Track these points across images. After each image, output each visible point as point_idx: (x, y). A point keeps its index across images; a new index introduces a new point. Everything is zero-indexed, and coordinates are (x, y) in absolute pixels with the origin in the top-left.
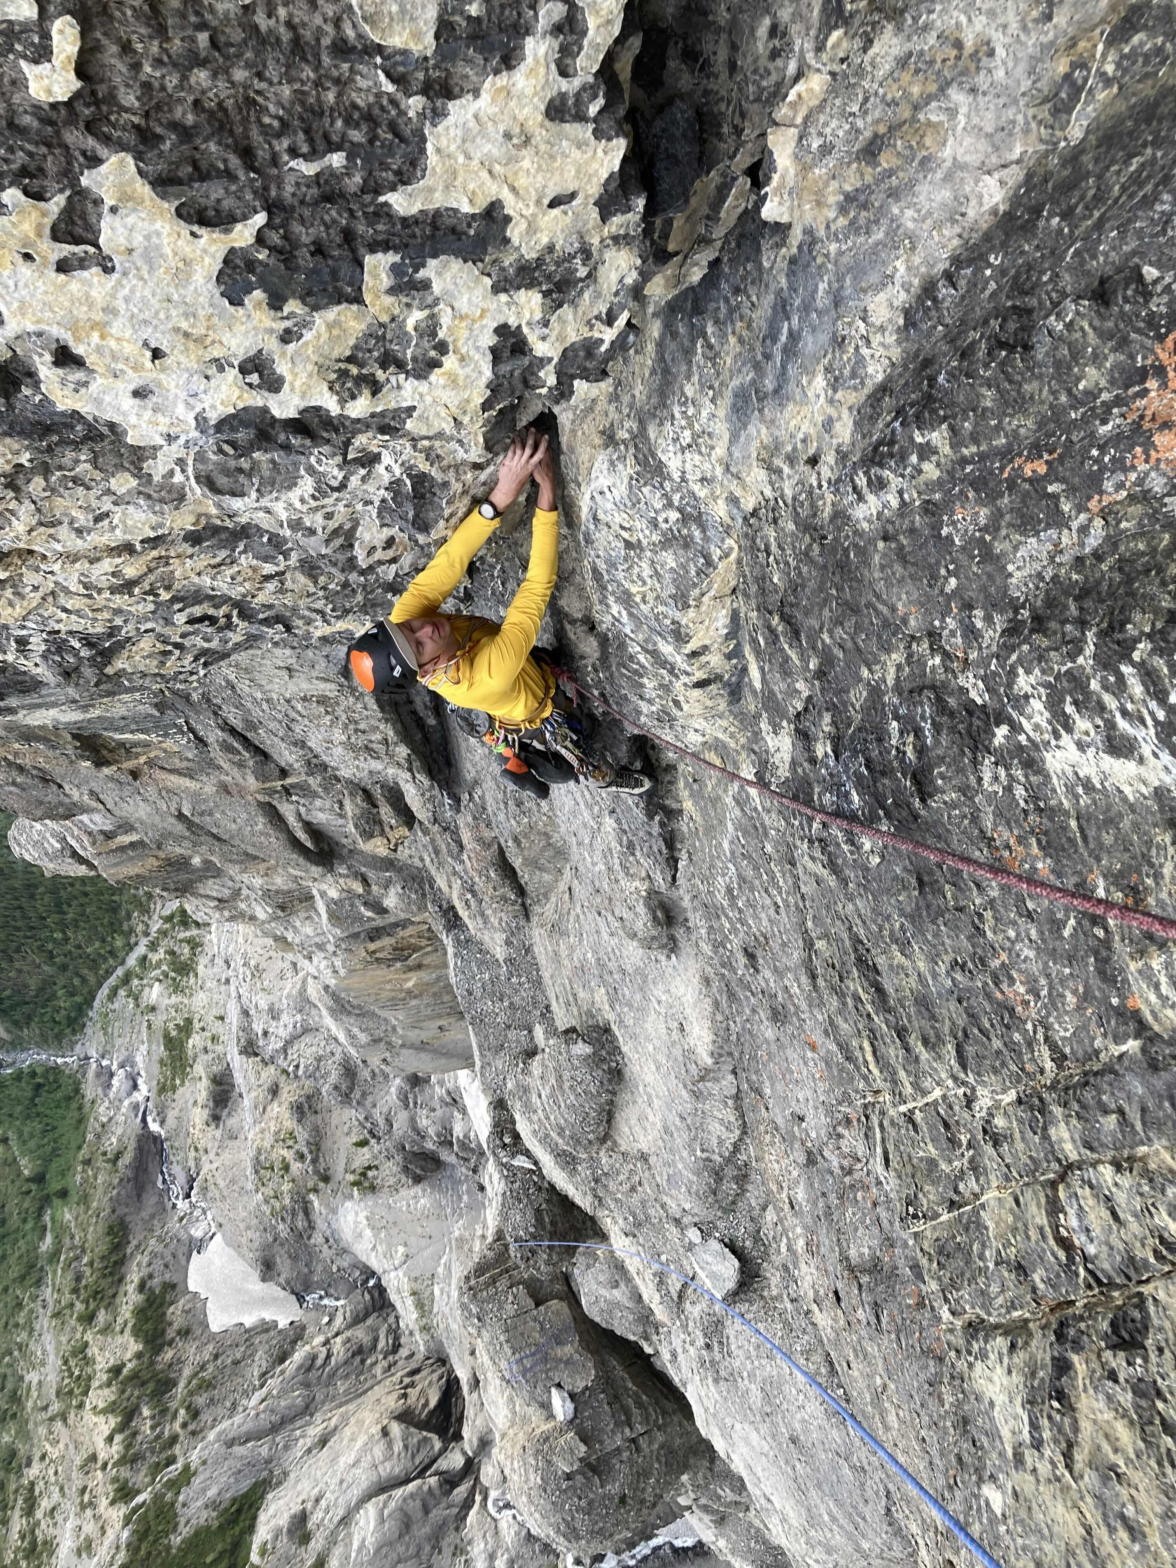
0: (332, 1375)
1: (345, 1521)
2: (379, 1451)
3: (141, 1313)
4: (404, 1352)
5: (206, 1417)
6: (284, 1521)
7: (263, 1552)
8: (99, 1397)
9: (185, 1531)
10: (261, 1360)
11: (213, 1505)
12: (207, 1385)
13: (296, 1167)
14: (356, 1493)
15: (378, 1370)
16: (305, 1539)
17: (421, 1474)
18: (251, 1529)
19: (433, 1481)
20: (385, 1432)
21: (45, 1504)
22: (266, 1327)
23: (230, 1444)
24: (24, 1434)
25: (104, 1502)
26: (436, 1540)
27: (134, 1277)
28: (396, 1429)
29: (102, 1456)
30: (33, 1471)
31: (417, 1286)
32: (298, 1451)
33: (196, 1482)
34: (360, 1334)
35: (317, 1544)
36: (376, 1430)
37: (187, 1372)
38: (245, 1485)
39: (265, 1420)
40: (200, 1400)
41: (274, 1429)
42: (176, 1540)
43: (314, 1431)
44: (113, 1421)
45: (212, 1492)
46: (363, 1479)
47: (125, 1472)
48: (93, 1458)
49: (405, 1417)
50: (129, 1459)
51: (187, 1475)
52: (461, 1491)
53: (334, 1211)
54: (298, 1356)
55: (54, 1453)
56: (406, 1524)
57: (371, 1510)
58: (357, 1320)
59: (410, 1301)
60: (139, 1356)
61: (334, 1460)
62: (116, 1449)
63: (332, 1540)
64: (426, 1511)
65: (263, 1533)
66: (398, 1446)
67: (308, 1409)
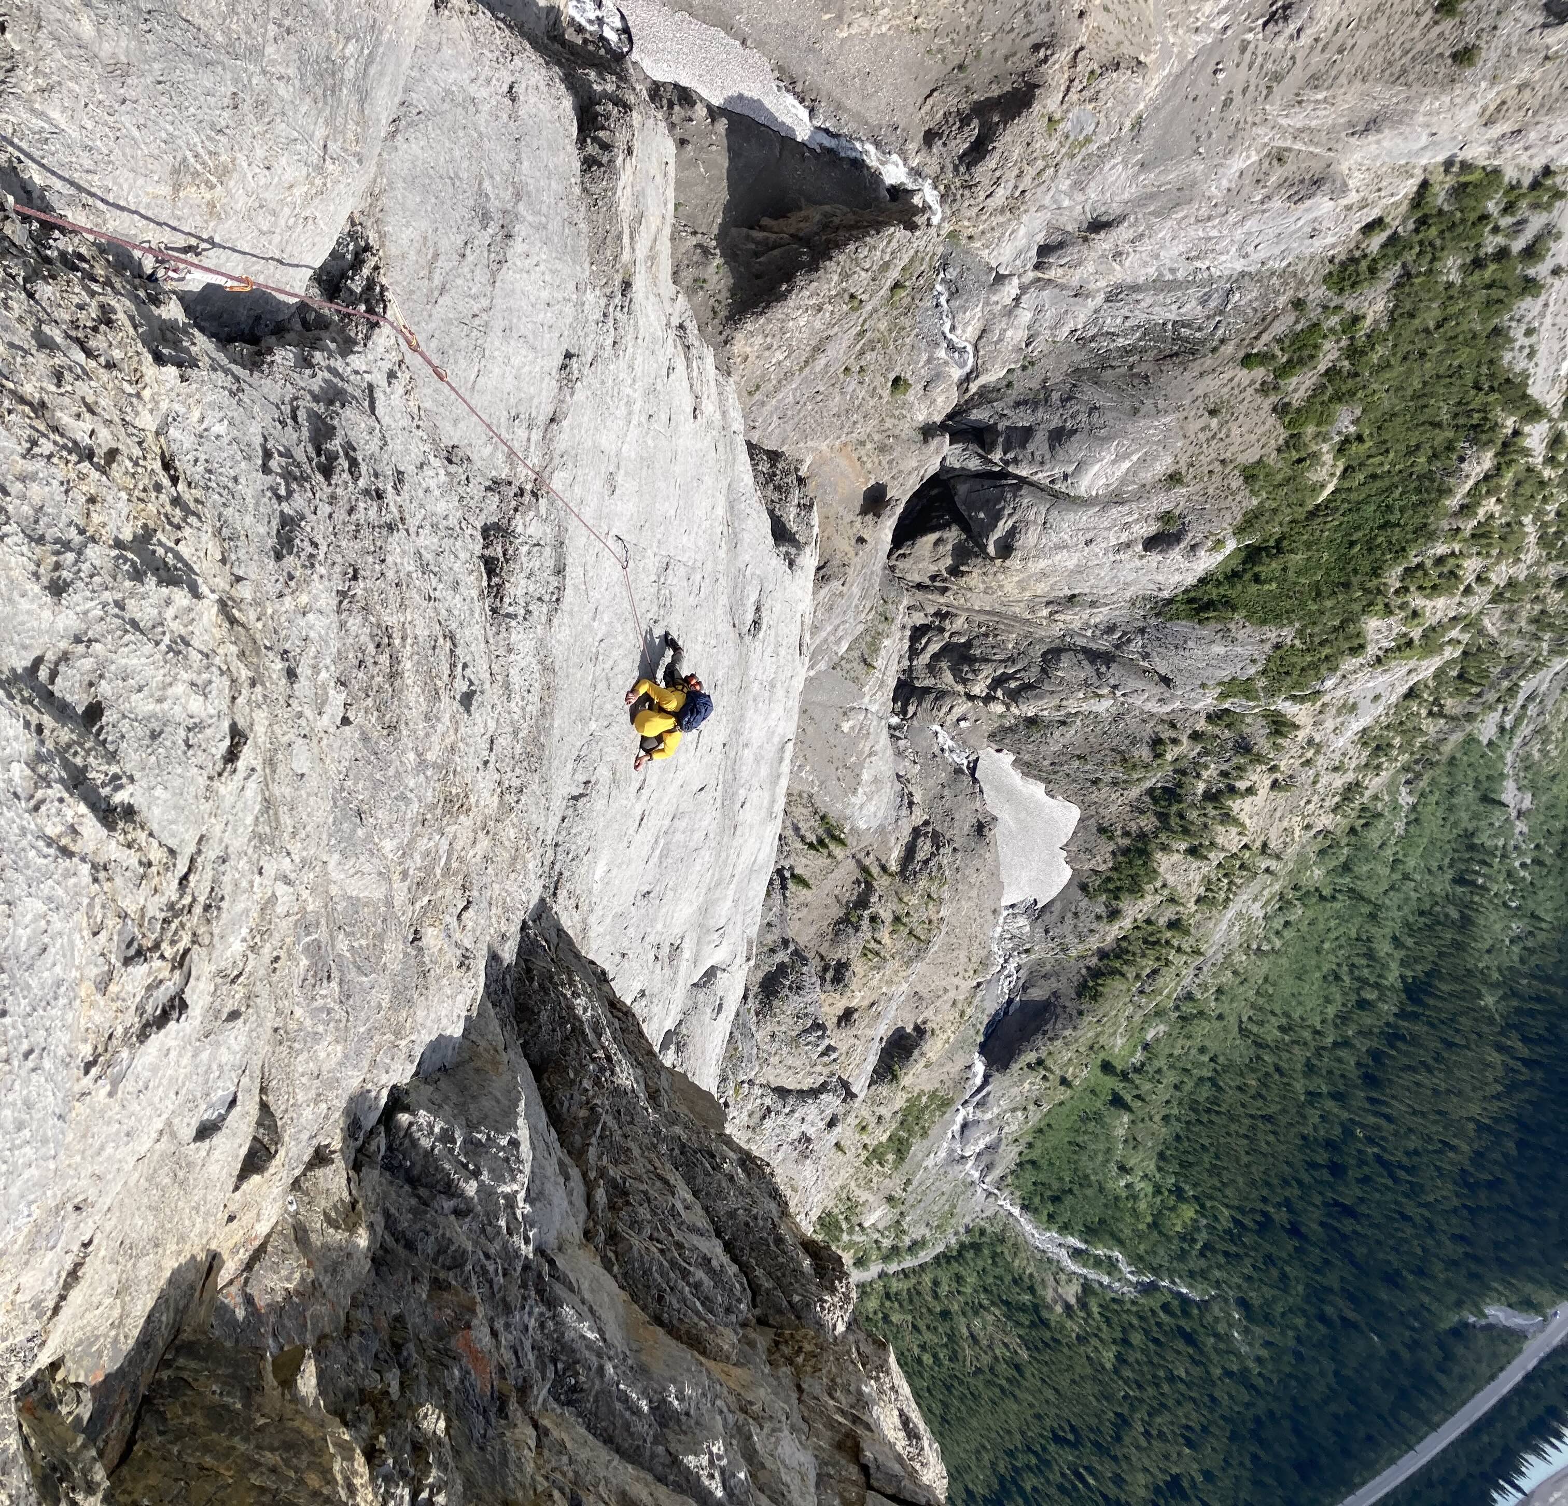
0: (1010, 660)
1: (1116, 499)
2: (1029, 539)
3: (1136, 890)
4: (919, 619)
5: (1147, 731)
6: (1176, 554)
7: (1219, 543)
8: (1226, 841)
9: (1272, 634)
10: (1057, 740)
11: (1227, 637)
12: (1127, 762)
13: (886, 915)
14: (1085, 517)
15: (960, 623)
16: (1168, 519)
17: (1002, 475)
18: (1211, 578)
19: (997, 457)
20: (1007, 551)
21: (1339, 782)
22: (1028, 768)
24: (1302, 862)
25: (1302, 735)
26: (1040, 395)
27: (1114, 931)
28: (993, 544)
29: (1268, 781)
30: (1325, 821)
31: (860, 671)
32: (1101, 616)
33: (1224, 674)
34: (948, 678)
35: (1162, 502)
36: (1014, 563)
37: (1134, 792)
38: (1182, 626)
39: (1112, 675)
41: (1110, 658)
42: (1288, 634)
43: (1073, 619)
44: (1235, 805)
45: (1218, 649)
46: (1067, 524)
47: (1264, 746)
48: (1275, 785)
49: (974, 548)
51: (1230, 688)
53: (881, 830)
54: (1029, 710)
55: (1296, 822)
56: (1058, 437)
57: (1083, 486)
58: (941, 695)
59: (879, 663)
60: (1165, 848)
61: (1080, 570)
62: (1252, 776)
63: (1144, 492)
64: (1027, 433)
65: (1205, 564)
66: (1005, 524)
67: (1062, 647)
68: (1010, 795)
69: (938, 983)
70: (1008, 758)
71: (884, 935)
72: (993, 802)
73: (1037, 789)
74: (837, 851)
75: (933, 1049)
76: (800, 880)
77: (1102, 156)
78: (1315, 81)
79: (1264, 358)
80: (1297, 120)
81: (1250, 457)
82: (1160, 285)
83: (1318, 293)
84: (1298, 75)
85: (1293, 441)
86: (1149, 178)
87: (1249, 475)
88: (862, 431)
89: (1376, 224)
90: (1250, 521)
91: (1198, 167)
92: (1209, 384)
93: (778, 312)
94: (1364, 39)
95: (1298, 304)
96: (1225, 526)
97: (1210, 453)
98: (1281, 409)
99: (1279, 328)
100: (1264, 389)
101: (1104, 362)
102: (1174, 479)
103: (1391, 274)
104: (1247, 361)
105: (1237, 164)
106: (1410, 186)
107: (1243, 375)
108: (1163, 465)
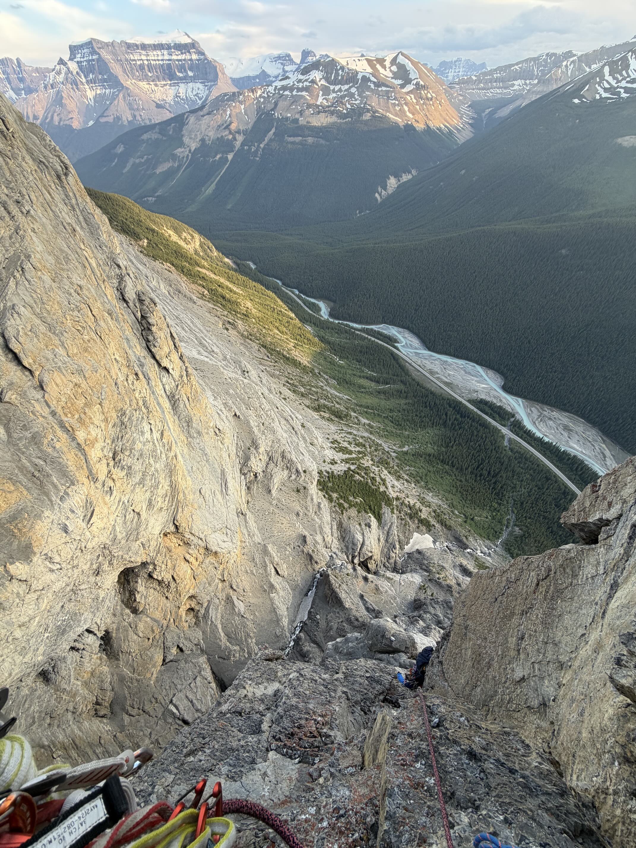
0: (389, 550)
1: (363, 534)
2: (369, 549)
3: (428, 522)
4: (382, 566)
5: (400, 521)
6: (372, 524)
7: (370, 517)
8: (418, 505)
9: (383, 506)
10: (402, 537)
11: (384, 513)
12: (405, 525)
13: (437, 576)
14: (366, 539)
15: (383, 559)
16: (366, 525)
17: (359, 553)
18: (375, 517)
19: (356, 554)
20: (371, 552)
21: (406, 484)
22: (408, 543)
23: (392, 524)
24: (421, 487)
25: (398, 494)
26: (347, 547)
27: (437, 525)
28: (370, 554)
29: (407, 499)
30: (413, 485)
31: (393, 581)
32: (381, 533)
33: (390, 513)
34: (392, 561)
35: (363, 526)
36: (373, 551)
37: (411, 523)
38: (383, 521)
39: (391, 532)
40: (403, 522)
41: (388, 533)
42: (383, 504)
43: (382, 539)
44: (412, 504)
45: (386, 515)
46: (367, 542)
47: (401, 501)
48: (408, 497)
49: (371, 558)
50: (402, 504)
51: (393, 512)
52: (350, 558)
53: (421, 576)
54: (398, 546)
55: (414, 490)
56: (354, 544)
57: (361, 540)
58: (395, 562)
59: (391, 577)
60: (420, 516)
61: (374, 539)
62: (406, 502)
63: (362, 529)
64: (353, 549)
65: (373, 518)
66: (367, 552)
67: (387, 541)
68: (413, 546)
69: (450, 561)
70: (406, 547)
71: (441, 576)
72: (414, 549)
73: (411, 541)
74: (426, 586)
75: (465, 562)
76: (432, 595)
77: (315, 540)
78: (306, 508)
79: (342, 511)
80: (311, 510)
81: (356, 513)
82: (331, 529)
83: (333, 504)
84: (306, 511)
85: (354, 505)
86: (318, 532)
87: (359, 512)
88: (355, 582)
89: (324, 496)
90: (366, 512)
91: (317, 525)
92: (346, 520)
93: (343, 600)
94: (302, 502)
95: (335, 506)
96: (367, 516)
97: (356, 519)
98: (350, 508)
99: (338, 509)
100: (347, 511)
101: (342, 536)
102: (360, 524)
103: (331, 493)
104: (343, 514)
105: (316, 519)
106: (320, 492)
107: (345, 514)
108: (358, 526)
